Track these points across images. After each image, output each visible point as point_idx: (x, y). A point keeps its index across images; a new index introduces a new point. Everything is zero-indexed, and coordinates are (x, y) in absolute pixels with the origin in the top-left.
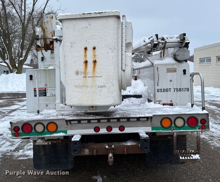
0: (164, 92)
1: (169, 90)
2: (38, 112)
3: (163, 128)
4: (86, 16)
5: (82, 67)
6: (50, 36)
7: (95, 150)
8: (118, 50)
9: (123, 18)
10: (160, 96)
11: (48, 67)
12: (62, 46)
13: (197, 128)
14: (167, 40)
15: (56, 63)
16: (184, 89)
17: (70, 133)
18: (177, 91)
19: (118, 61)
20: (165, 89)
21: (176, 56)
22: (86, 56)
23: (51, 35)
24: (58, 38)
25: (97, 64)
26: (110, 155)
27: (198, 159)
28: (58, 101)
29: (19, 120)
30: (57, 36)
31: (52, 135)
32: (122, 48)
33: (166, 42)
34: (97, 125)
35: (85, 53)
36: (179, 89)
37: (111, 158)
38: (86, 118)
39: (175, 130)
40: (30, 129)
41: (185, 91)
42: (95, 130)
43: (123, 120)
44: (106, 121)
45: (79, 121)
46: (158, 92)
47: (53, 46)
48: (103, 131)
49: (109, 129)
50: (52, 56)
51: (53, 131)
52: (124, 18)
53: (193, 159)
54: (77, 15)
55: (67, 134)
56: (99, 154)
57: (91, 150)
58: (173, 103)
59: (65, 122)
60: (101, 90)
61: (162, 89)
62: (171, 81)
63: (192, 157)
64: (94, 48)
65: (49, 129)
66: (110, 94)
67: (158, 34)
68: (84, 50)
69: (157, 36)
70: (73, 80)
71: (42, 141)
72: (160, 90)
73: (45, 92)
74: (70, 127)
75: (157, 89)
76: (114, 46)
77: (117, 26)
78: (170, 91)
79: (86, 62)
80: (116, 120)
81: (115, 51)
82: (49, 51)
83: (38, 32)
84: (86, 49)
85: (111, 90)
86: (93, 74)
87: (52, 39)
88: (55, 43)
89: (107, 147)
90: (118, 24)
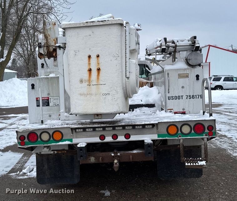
0: (175, 99)
1: (181, 97)
2: (42, 122)
3: (169, 135)
4: (89, 24)
5: (86, 75)
6: (53, 44)
7: (101, 158)
8: (122, 57)
9: (126, 25)
10: (171, 104)
11: (49, 74)
12: (65, 54)
13: (204, 135)
14: (177, 43)
15: (59, 71)
16: (197, 96)
17: (75, 141)
18: (189, 98)
19: (122, 69)
20: (176, 97)
21: (188, 60)
22: (89, 64)
23: (54, 42)
24: (61, 45)
25: (101, 72)
26: (116, 161)
27: (203, 165)
28: (62, 110)
29: (25, 129)
30: (60, 43)
31: (58, 144)
32: (126, 55)
33: (176, 46)
34: (102, 133)
35: (89, 61)
36: (191, 96)
37: (116, 164)
38: (91, 126)
39: (182, 137)
40: (35, 137)
41: (198, 98)
42: (100, 139)
43: (129, 128)
44: (111, 128)
45: (84, 129)
46: (169, 99)
47: (56, 54)
48: (109, 139)
49: (115, 137)
50: (56, 64)
51: (58, 139)
52: (128, 25)
53: (198, 165)
54: (80, 24)
55: (73, 142)
56: (105, 162)
57: (97, 158)
58: (185, 112)
59: (71, 130)
60: (105, 98)
61: (173, 97)
62: (183, 87)
63: (198, 163)
64: (98, 56)
65: (54, 137)
66: (114, 101)
67: (166, 38)
68: (87, 58)
69: (165, 39)
70: (78, 88)
71: (48, 150)
72: (171, 98)
73: (47, 101)
74: (76, 136)
75: (168, 97)
76: (117, 53)
77: (120, 34)
78: (182, 99)
79: (90, 70)
80: (121, 128)
81: (119, 59)
82: (52, 59)
83: (41, 39)
84: (90, 57)
85: (116, 98)
86: (97, 82)
87: (55, 46)
88: (58, 50)
89: (113, 155)
90: (122, 31)
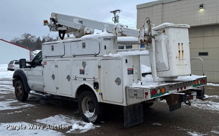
2: (142, 84)
5: (178, 54)
13: (203, 84)
22: (179, 48)
25: (184, 53)
31: (163, 95)
55: (169, 93)
64: (182, 44)
65: (162, 91)
70: (175, 61)
73: (132, 71)
74: (170, 89)
79: (179, 51)
84: (179, 44)
86: (182, 58)
